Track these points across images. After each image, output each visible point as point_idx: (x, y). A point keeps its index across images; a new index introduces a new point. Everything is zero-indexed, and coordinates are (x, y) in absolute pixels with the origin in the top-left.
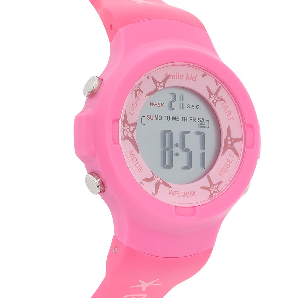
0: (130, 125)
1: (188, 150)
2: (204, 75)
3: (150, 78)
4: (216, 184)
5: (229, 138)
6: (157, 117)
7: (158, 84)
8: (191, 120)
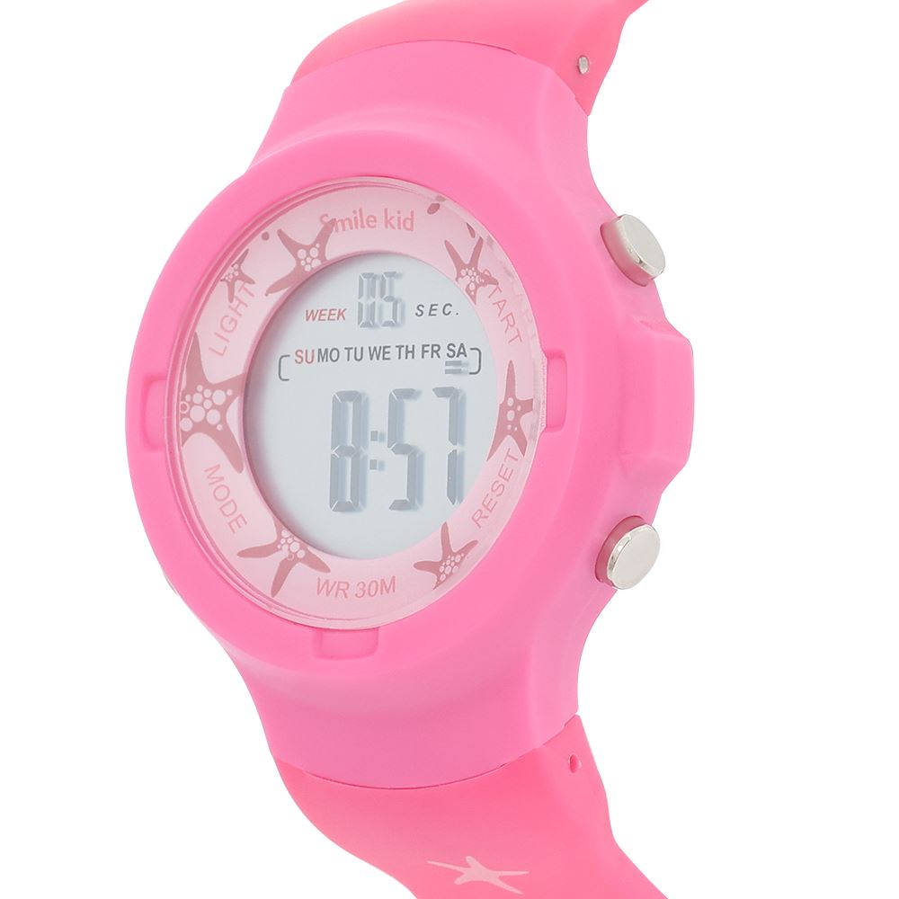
0: (214, 388)
1: (402, 449)
2: (434, 209)
3: (274, 238)
4: (459, 552)
5: (510, 402)
6: (324, 355)
7: (302, 254)
8: (427, 351)
